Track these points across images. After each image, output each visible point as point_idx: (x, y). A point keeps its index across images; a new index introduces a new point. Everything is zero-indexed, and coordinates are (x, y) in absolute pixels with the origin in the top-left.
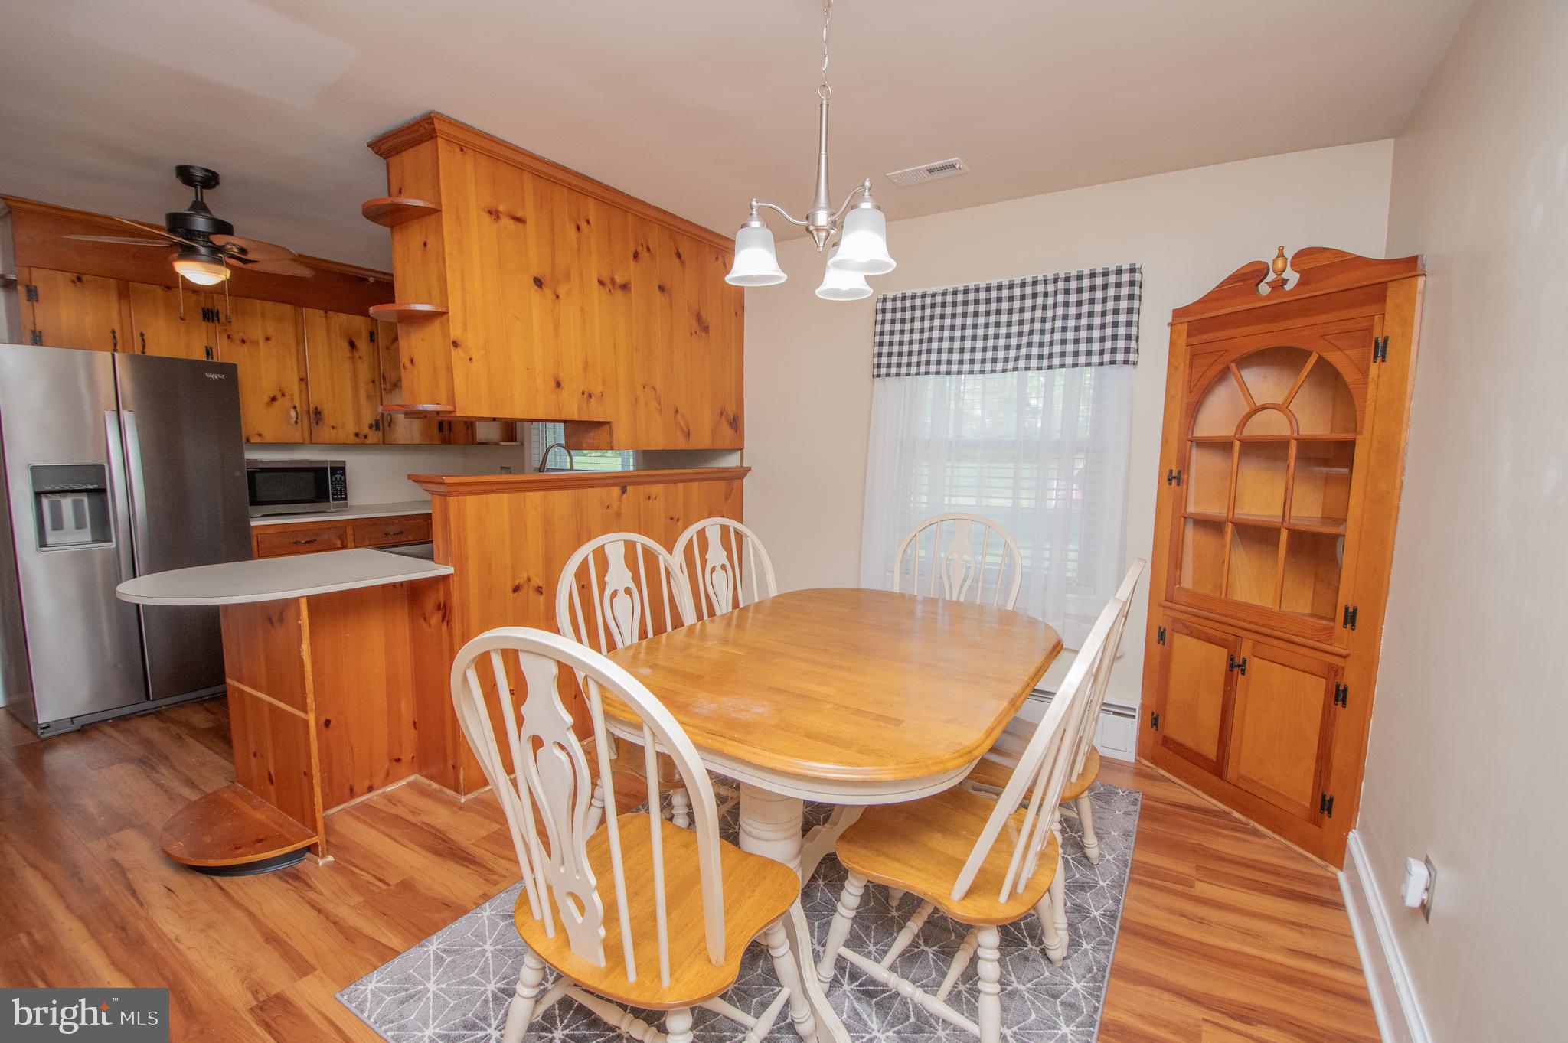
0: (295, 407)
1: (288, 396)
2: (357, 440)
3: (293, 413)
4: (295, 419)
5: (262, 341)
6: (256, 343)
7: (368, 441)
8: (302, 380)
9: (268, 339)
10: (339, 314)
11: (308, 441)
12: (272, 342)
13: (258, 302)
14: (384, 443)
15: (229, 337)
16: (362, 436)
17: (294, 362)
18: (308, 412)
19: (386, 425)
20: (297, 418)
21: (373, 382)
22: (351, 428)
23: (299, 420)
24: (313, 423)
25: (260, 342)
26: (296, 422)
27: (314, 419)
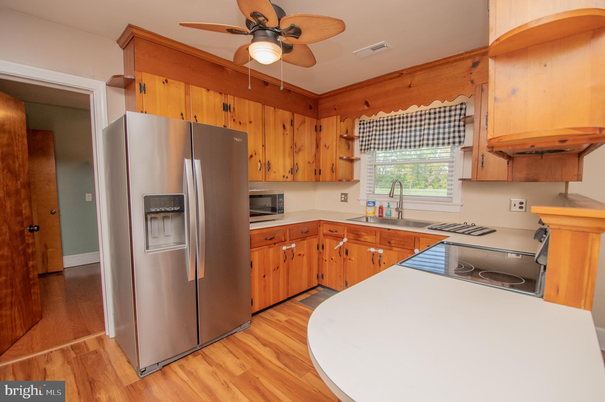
0: (260, 161)
1: (257, 155)
2: (284, 179)
3: (259, 165)
4: (260, 168)
5: (248, 123)
6: (246, 124)
7: (288, 180)
8: (263, 146)
9: (251, 122)
10: (280, 109)
11: (264, 180)
12: (252, 124)
13: (247, 101)
14: (294, 181)
15: (234, 120)
16: (285, 177)
17: (261, 136)
18: (265, 164)
19: (295, 171)
20: (261, 168)
21: (291, 147)
22: (281, 173)
23: (261, 169)
24: (267, 170)
25: (247, 123)
26: (260, 169)
27: (267, 168)
